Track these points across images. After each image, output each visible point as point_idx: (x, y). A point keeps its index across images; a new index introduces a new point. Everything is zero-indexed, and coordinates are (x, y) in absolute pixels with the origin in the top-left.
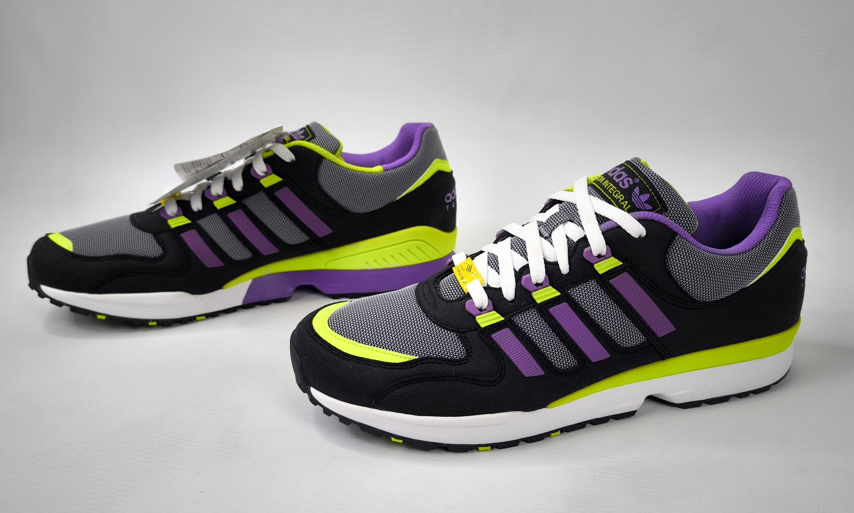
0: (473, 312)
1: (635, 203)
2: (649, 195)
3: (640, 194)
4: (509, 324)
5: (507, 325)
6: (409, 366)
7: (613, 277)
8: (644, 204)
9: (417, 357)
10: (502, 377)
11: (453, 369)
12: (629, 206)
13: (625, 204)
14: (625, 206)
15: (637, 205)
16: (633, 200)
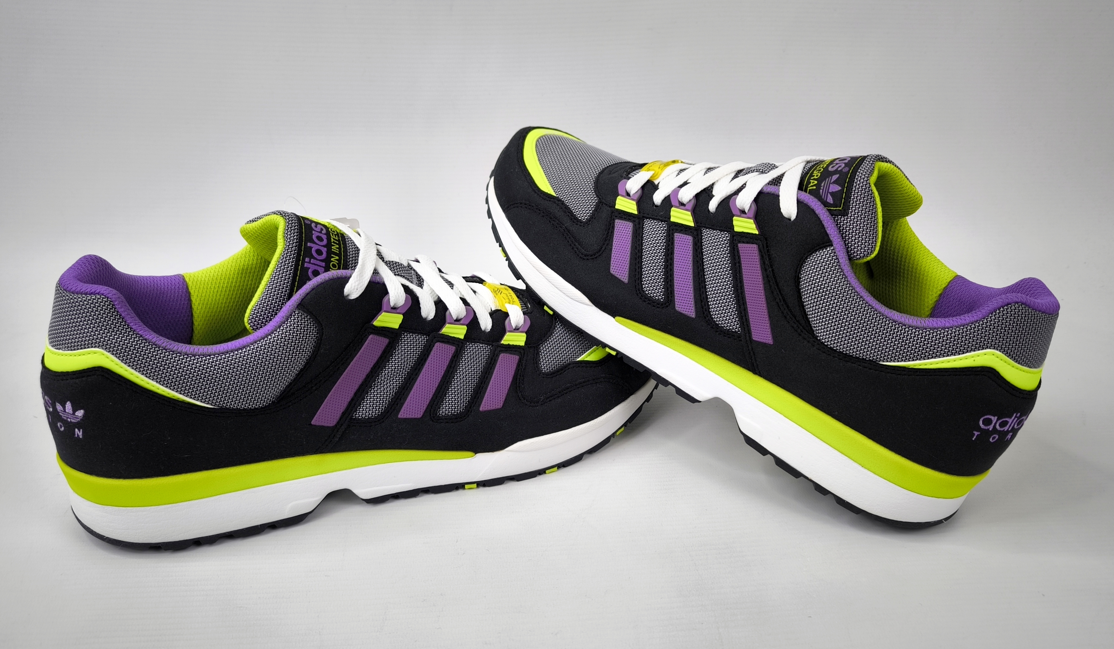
0: (620, 190)
1: (822, 188)
2: (840, 188)
3: (834, 182)
4: (637, 221)
5: (634, 221)
6: (545, 197)
7: (743, 242)
8: (829, 195)
9: (555, 195)
10: (593, 257)
11: (568, 223)
12: (815, 187)
13: (813, 183)
14: (812, 184)
15: (821, 191)
16: (822, 185)
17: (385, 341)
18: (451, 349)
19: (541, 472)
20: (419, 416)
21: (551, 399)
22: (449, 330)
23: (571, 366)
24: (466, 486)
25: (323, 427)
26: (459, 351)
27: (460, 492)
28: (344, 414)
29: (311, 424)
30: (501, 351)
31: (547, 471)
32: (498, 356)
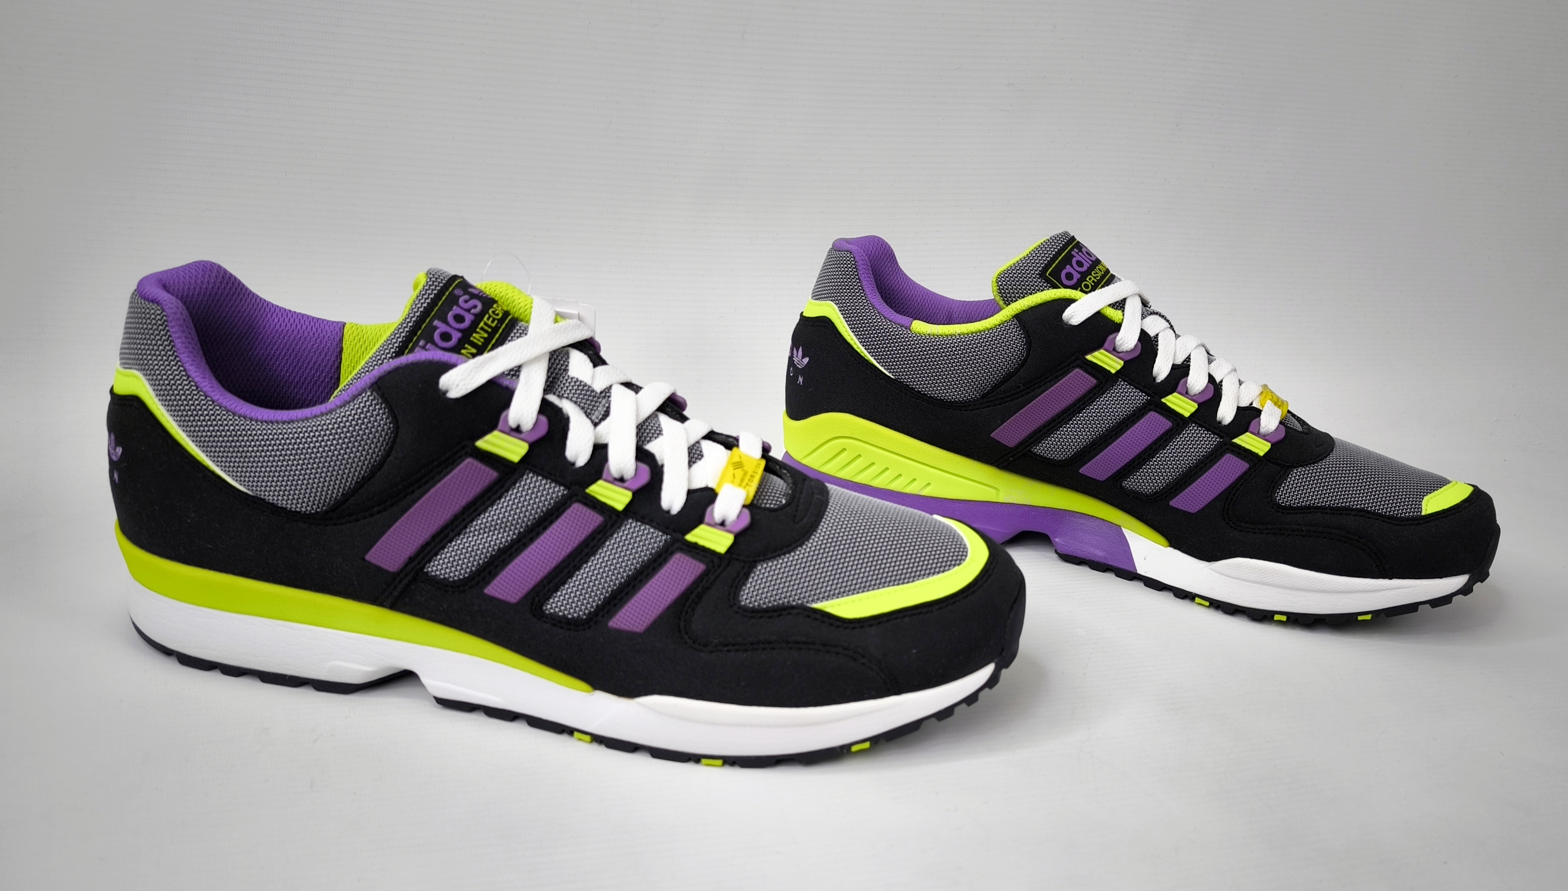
17: (492, 475)
18: (596, 519)
19: (696, 758)
20: (513, 600)
21: (730, 648)
22: (600, 490)
23: (794, 612)
24: (576, 734)
25: (378, 569)
26: (608, 526)
27: (564, 738)
28: (411, 559)
29: (363, 559)
30: (681, 550)
31: (704, 761)
32: (672, 553)
